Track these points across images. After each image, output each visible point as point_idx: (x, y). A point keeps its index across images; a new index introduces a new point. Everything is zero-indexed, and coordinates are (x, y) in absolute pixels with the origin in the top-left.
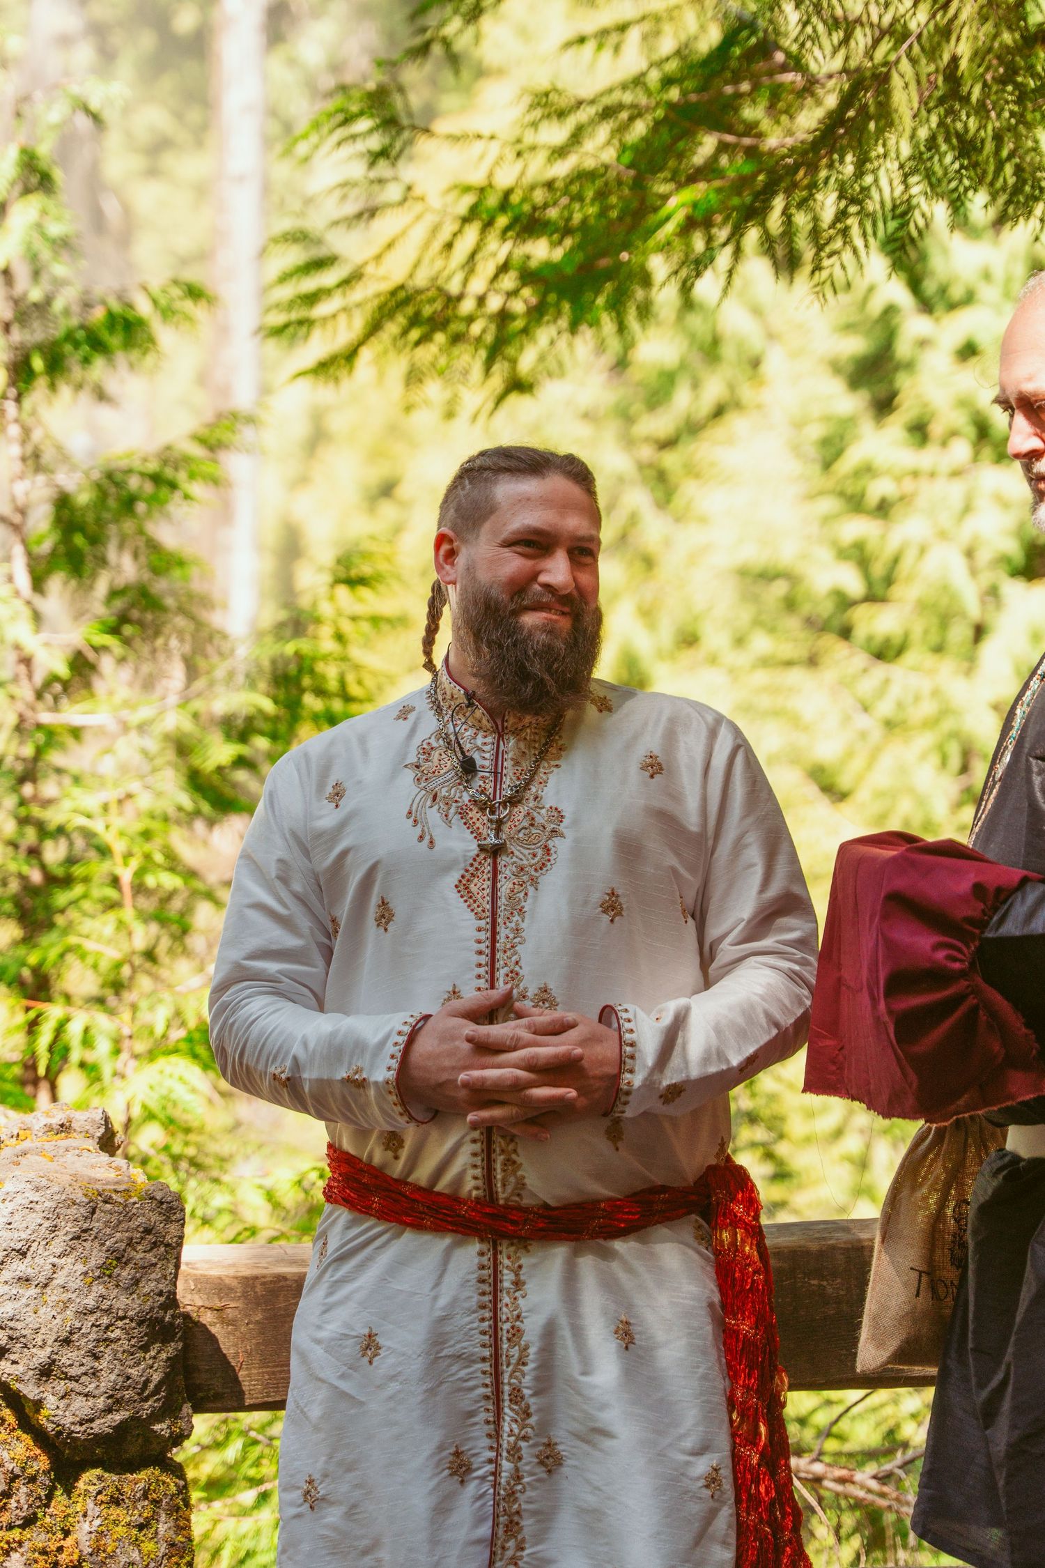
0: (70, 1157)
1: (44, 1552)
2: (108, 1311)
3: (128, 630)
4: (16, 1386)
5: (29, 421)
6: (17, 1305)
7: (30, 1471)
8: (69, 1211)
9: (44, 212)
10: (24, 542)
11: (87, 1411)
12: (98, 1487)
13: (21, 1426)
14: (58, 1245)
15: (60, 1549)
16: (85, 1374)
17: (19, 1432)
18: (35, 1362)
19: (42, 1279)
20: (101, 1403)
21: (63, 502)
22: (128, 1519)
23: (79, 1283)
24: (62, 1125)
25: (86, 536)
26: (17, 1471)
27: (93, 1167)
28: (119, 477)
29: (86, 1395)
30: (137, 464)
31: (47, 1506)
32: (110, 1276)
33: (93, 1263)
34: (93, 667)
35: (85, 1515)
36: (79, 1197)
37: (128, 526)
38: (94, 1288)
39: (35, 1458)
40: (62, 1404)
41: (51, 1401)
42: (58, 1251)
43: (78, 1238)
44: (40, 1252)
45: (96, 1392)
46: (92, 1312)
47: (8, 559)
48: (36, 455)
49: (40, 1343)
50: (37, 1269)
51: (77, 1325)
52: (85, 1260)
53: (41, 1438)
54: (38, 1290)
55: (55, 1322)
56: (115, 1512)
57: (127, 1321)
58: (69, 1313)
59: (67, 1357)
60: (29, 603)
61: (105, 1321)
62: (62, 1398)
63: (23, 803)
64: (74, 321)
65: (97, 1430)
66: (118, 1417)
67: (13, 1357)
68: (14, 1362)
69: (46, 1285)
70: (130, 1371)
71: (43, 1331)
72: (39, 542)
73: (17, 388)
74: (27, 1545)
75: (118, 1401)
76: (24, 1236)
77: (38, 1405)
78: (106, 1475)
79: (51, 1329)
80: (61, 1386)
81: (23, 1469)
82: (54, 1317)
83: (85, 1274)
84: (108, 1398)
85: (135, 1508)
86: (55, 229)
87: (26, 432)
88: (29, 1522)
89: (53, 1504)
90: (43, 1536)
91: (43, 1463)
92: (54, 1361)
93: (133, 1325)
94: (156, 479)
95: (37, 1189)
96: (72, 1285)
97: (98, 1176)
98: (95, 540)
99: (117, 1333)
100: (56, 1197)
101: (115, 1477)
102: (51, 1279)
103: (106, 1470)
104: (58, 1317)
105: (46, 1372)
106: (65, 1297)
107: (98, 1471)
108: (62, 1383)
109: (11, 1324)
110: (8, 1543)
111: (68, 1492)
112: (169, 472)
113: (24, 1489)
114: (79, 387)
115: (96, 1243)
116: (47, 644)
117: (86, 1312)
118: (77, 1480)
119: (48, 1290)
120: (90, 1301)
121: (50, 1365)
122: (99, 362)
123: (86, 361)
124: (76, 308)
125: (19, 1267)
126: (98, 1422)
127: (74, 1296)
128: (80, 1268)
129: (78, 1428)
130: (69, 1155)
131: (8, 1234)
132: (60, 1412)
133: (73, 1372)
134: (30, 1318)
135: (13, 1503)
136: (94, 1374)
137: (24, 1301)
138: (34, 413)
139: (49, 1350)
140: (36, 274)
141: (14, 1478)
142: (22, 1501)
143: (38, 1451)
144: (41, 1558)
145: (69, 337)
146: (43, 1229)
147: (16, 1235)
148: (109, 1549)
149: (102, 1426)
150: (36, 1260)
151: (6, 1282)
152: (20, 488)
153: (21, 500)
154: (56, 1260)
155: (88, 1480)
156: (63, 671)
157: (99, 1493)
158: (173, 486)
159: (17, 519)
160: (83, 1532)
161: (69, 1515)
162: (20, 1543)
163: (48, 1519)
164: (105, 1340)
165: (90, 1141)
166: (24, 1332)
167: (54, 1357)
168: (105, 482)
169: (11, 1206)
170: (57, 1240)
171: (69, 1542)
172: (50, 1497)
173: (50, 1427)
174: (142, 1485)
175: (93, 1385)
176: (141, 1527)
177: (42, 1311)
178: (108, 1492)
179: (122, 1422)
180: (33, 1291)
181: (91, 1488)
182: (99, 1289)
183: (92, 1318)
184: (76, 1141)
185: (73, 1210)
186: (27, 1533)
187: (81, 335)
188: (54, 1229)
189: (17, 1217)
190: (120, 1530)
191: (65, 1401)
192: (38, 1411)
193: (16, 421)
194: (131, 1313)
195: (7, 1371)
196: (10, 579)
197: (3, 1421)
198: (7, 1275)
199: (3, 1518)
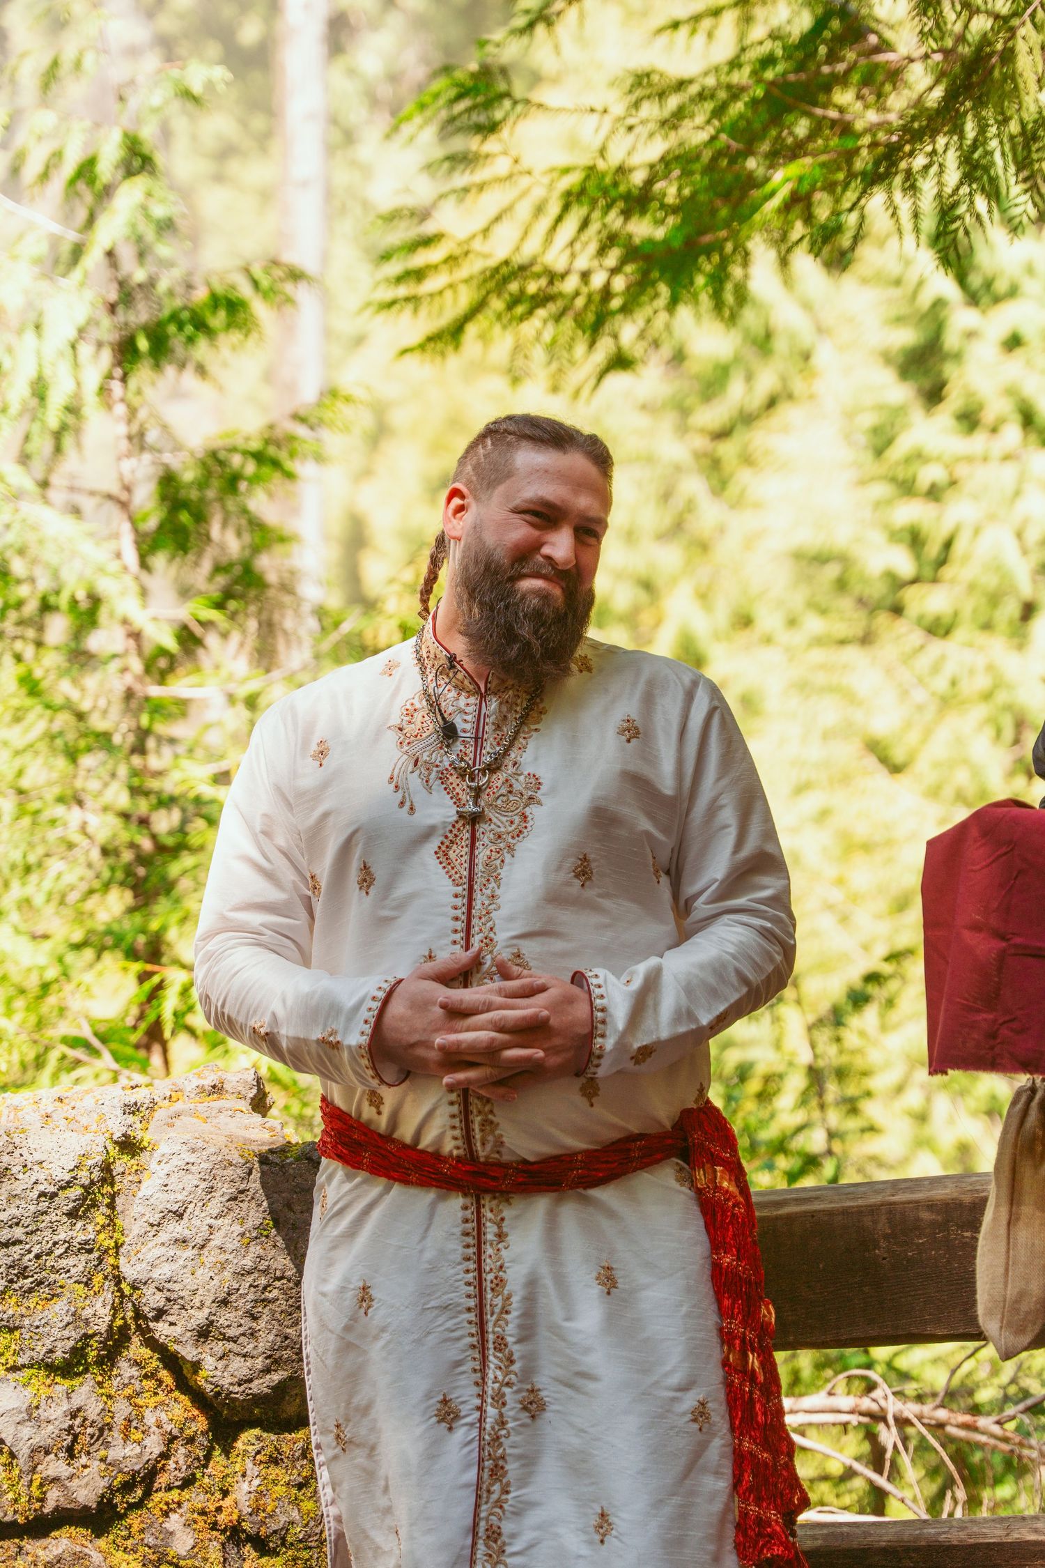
0: (223, 1118)
1: (203, 1513)
2: (265, 1272)
3: (232, 605)
4: (174, 1347)
5: (136, 401)
6: (174, 1266)
7: (188, 1432)
8: (225, 1173)
9: (149, 195)
10: (132, 519)
11: (245, 1371)
12: (257, 1447)
13: (178, 1387)
14: (215, 1206)
15: (219, 1509)
16: (244, 1335)
17: (177, 1393)
18: (193, 1324)
19: (199, 1241)
20: (259, 1363)
21: (168, 481)
22: (287, 1478)
23: (236, 1244)
24: (214, 1087)
25: (191, 514)
26: (176, 1432)
27: (246, 1128)
28: (222, 455)
29: (244, 1356)
30: (240, 443)
31: (205, 1466)
32: (267, 1237)
33: (250, 1224)
34: (199, 642)
35: (244, 1476)
36: (236, 1158)
37: (231, 504)
38: (252, 1249)
39: (193, 1419)
40: (221, 1364)
41: (209, 1362)
42: (215, 1212)
43: (235, 1199)
44: (196, 1213)
45: (255, 1353)
46: (249, 1273)
47: (116, 536)
48: (141, 434)
49: (198, 1304)
50: (194, 1231)
51: (236, 1286)
52: (242, 1220)
53: (200, 1399)
54: (195, 1251)
55: (213, 1283)
56: (274, 1471)
57: (285, 1281)
58: (227, 1274)
59: (224, 1317)
60: (137, 578)
61: (263, 1281)
62: (221, 1358)
63: (135, 773)
64: (178, 303)
65: (255, 1391)
66: (276, 1377)
67: (170, 1318)
68: (172, 1324)
69: (203, 1247)
70: (288, 1331)
71: (200, 1292)
72: (144, 520)
73: (123, 368)
74: (186, 1506)
75: (276, 1361)
76: (180, 1197)
77: (196, 1366)
78: (265, 1435)
79: (208, 1291)
80: (219, 1347)
81: (182, 1431)
82: (211, 1278)
83: (243, 1235)
84: (266, 1358)
85: (294, 1467)
86: (159, 211)
87: (133, 412)
88: (188, 1482)
89: (211, 1465)
90: (202, 1497)
91: (202, 1423)
92: (212, 1322)
93: (291, 1285)
94: (259, 457)
95: (193, 1151)
96: (230, 1247)
97: (253, 1137)
98: (200, 517)
99: (275, 1293)
100: (213, 1158)
101: (274, 1437)
102: (208, 1240)
103: (265, 1430)
104: (216, 1278)
105: (204, 1333)
106: (222, 1258)
107: (257, 1431)
108: (220, 1343)
109: (169, 1285)
110: (167, 1504)
111: (227, 1452)
112: (272, 451)
113: (182, 1450)
114: (182, 366)
115: (253, 1202)
116: (155, 619)
117: (243, 1273)
118: (235, 1440)
119: (205, 1251)
120: (248, 1262)
121: (208, 1326)
122: (202, 342)
123: (191, 340)
124: (180, 290)
125: (175, 1229)
126: (256, 1382)
127: (231, 1257)
128: (237, 1229)
129: (236, 1389)
130: (222, 1116)
131: (165, 1196)
132: (218, 1373)
133: (231, 1332)
134: (189, 1281)
135: (171, 1464)
136: (252, 1334)
137: (181, 1262)
138: (139, 392)
139: (206, 1311)
140: (141, 255)
141: (173, 1439)
142: (181, 1462)
143: (196, 1412)
144: (200, 1518)
145: (174, 317)
146: (199, 1190)
147: (172, 1196)
148: (269, 1509)
149: (260, 1386)
150: (193, 1221)
151: (163, 1244)
152: (127, 465)
153: (128, 478)
154: (212, 1221)
155: (248, 1440)
156: (171, 644)
157: (258, 1452)
158: (276, 464)
159: (124, 496)
160: (242, 1492)
161: (227, 1475)
162: (179, 1504)
163: (206, 1480)
164: (263, 1300)
165: (243, 1102)
166: (181, 1294)
167: (212, 1318)
168: (210, 462)
169: (167, 1168)
170: (214, 1201)
171: (228, 1502)
172: (208, 1457)
173: (209, 1387)
174: (300, 1444)
175: (251, 1346)
176: (300, 1486)
177: (199, 1272)
178: (268, 1451)
179: (280, 1382)
180: (190, 1253)
181: (250, 1448)
182: (256, 1249)
183: (250, 1279)
184: (228, 1102)
185: (230, 1171)
186: (186, 1494)
187: (185, 315)
188: (210, 1190)
189: (173, 1178)
190: (280, 1490)
191: (223, 1362)
192: (196, 1372)
193: (122, 400)
194: (288, 1274)
195: (165, 1332)
196: (118, 555)
197: (160, 1382)
198: (164, 1236)
199: (162, 1480)
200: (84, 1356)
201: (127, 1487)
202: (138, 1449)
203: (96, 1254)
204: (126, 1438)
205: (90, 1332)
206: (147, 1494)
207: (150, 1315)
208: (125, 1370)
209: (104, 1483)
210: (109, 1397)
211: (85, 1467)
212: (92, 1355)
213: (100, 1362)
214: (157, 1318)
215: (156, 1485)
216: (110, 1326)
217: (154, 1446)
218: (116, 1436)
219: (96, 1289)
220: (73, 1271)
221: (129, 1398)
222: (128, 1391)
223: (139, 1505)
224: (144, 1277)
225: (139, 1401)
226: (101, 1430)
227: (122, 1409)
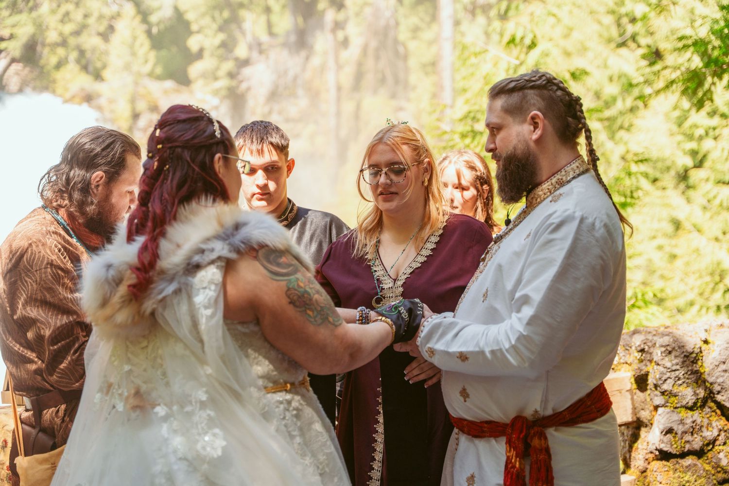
4: (723, 403)
7: (725, 428)
13: (723, 415)
26: (722, 428)
39: (726, 425)
53: (727, 419)
67: (722, 394)
68: (722, 396)
88: (725, 444)
109: (722, 384)
110: (719, 450)
113: (723, 434)
135: (720, 438)
137: (725, 377)
141: (720, 430)
142: (723, 438)
143: (727, 423)
147: (722, 357)
151: (720, 372)
162: (723, 450)
166: (726, 386)
169: (720, 348)
180: (728, 374)
186: (724, 447)
195: (720, 398)
197: (716, 413)
198: (720, 369)
199: (717, 443)
200: (697, 405)
201: (708, 445)
202: (711, 433)
203: (699, 374)
204: (708, 429)
205: (699, 398)
206: (713, 447)
207: (716, 393)
208: (707, 409)
209: (702, 443)
210: (703, 417)
211: (696, 438)
212: (699, 404)
213: (701, 406)
214: (718, 394)
215: (716, 445)
216: (704, 396)
217: (716, 433)
218: (704, 429)
219: (699, 384)
220: (692, 379)
221: (708, 418)
222: (708, 416)
223: (711, 450)
224: (714, 381)
225: (711, 419)
226: (701, 427)
227: (706, 421)
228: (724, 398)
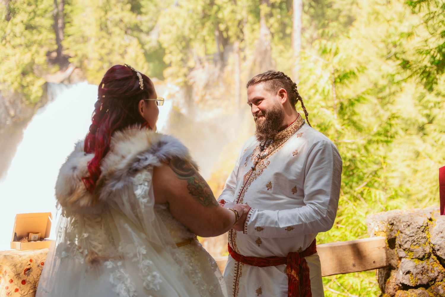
4: (440, 256)
13: (440, 263)
17: (440, 265)
26: (440, 272)
39: (443, 269)
67: (440, 251)
81: (441, 271)
88: (442, 281)
109: (440, 245)
110: (438, 284)
113: (441, 275)
125: (441, 235)
131: (439, 229)
134: (444, 244)
135: (439, 277)
137: (442, 241)
141: (439, 273)
142: (441, 277)
147: (441, 229)
151: (439, 238)
162: (441, 285)
166: (443, 247)
169: (439, 224)
180: (444, 239)
189: (440, 226)
195: (439, 254)
197: (437, 262)
198: (439, 236)
199: (437, 280)
200: (425, 257)
201: (432, 281)
202: (433, 274)
203: (426, 239)
204: (431, 272)
205: (426, 253)
206: (435, 283)
207: (437, 250)
208: (431, 260)
209: (428, 280)
210: (429, 265)
211: (424, 277)
213: (427, 258)
214: (438, 251)
216: (429, 252)
217: (436, 274)
218: (429, 272)
219: (426, 245)
220: (423, 242)
221: (432, 265)
223: (433, 284)
224: (436, 243)
225: (433, 265)
226: (427, 270)
227: (430, 267)
228: (441, 253)
